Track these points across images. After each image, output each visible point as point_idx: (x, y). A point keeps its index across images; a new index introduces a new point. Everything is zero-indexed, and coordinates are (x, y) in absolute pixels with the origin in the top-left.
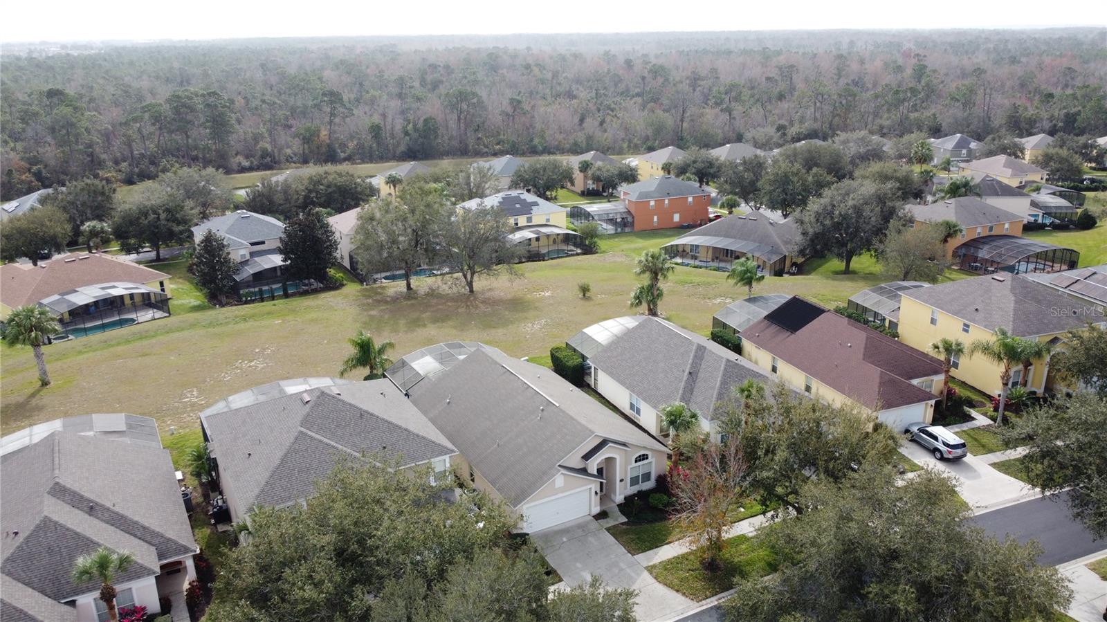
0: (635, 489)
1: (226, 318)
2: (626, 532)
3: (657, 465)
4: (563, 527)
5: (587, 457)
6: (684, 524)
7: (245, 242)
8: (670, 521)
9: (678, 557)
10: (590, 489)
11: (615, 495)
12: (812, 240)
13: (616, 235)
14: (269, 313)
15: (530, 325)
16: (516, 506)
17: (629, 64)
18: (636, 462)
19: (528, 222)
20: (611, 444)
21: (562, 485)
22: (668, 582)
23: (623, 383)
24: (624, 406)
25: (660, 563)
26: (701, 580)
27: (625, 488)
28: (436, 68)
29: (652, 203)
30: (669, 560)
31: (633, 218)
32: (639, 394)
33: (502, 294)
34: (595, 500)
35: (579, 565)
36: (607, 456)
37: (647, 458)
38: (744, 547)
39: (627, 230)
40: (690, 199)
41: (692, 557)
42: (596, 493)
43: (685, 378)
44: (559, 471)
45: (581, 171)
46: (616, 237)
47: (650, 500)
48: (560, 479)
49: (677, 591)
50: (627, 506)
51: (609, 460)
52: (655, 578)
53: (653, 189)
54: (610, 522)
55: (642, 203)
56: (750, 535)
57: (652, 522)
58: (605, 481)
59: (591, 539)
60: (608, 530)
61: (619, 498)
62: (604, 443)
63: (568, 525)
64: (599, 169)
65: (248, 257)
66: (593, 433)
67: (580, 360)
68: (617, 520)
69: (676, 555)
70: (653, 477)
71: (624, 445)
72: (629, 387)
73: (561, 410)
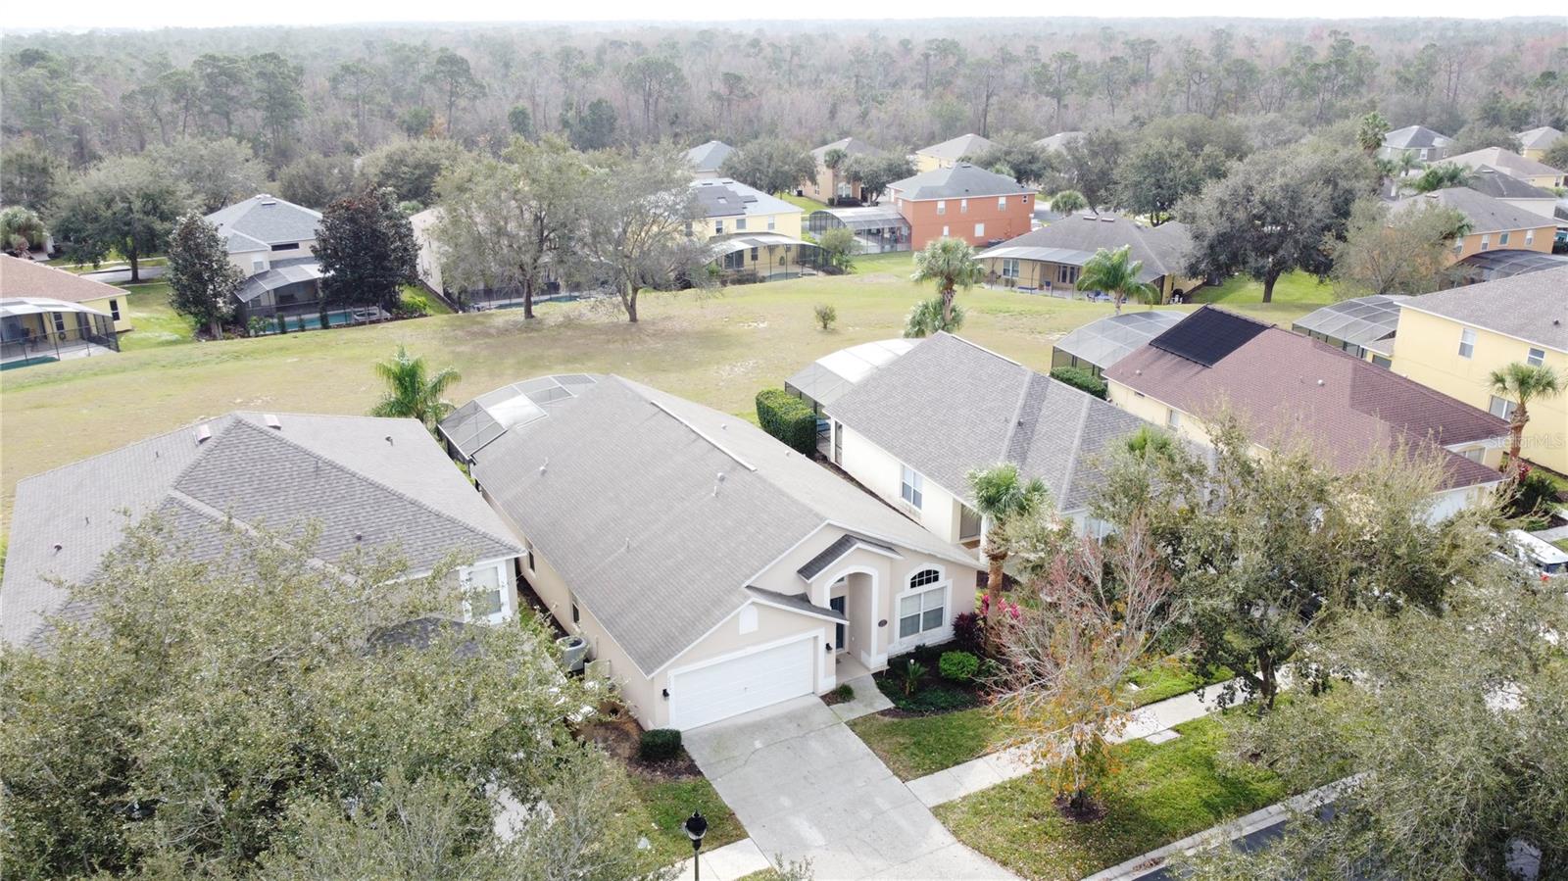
0: (908, 644)
1: (206, 354)
2: (891, 731)
3: (956, 596)
4: (756, 718)
5: (808, 571)
6: (1022, 714)
7: (263, 243)
8: (990, 708)
9: (1003, 787)
10: (816, 638)
11: (869, 654)
12: (1212, 247)
13: (883, 254)
14: (281, 349)
15: (728, 368)
16: (652, 671)
17: (906, 45)
18: (913, 585)
19: (738, 228)
20: (859, 545)
21: (756, 628)
22: (983, 843)
23: (889, 447)
24: (892, 491)
25: (964, 798)
26: (1055, 839)
27: (891, 641)
28: (620, 47)
29: (941, 205)
30: (983, 793)
31: (910, 228)
32: (920, 465)
33: (685, 324)
34: (827, 661)
35: (785, 801)
36: (852, 570)
37: (936, 579)
38: (1145, 764)
39: (900, 247)
40: (1002, 201)
41: (1033, 787)
42: (828, 647)
43: (1010, 433)
44: (746, 597)
45: (828, 166)
46: (883, 258)
47: (942, 664)
48: (749, 616)
49: (1004, 864)
50: (893, 676)
51: (858, 579)
52: (955, 833)
53: (942, 184)
54: (855, 710)
55: (925, 204)
56: (1157, 740)
57: (945, 709)
58: (846, 623)
59: (814, 744)
60: (853, 725)
61: (878, 661)
62: (845, 542)
63: (768, 714)
64: (857, 162)
65: (267, 267)
66: (822, 519)
67: (809, 411)
68: (871, 705)
69: (998, 781)
70: (948, 619)
71: (889, 547)
72: (903, 453)
73: (760, 478)
